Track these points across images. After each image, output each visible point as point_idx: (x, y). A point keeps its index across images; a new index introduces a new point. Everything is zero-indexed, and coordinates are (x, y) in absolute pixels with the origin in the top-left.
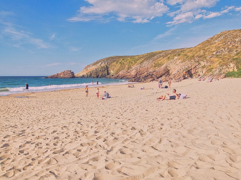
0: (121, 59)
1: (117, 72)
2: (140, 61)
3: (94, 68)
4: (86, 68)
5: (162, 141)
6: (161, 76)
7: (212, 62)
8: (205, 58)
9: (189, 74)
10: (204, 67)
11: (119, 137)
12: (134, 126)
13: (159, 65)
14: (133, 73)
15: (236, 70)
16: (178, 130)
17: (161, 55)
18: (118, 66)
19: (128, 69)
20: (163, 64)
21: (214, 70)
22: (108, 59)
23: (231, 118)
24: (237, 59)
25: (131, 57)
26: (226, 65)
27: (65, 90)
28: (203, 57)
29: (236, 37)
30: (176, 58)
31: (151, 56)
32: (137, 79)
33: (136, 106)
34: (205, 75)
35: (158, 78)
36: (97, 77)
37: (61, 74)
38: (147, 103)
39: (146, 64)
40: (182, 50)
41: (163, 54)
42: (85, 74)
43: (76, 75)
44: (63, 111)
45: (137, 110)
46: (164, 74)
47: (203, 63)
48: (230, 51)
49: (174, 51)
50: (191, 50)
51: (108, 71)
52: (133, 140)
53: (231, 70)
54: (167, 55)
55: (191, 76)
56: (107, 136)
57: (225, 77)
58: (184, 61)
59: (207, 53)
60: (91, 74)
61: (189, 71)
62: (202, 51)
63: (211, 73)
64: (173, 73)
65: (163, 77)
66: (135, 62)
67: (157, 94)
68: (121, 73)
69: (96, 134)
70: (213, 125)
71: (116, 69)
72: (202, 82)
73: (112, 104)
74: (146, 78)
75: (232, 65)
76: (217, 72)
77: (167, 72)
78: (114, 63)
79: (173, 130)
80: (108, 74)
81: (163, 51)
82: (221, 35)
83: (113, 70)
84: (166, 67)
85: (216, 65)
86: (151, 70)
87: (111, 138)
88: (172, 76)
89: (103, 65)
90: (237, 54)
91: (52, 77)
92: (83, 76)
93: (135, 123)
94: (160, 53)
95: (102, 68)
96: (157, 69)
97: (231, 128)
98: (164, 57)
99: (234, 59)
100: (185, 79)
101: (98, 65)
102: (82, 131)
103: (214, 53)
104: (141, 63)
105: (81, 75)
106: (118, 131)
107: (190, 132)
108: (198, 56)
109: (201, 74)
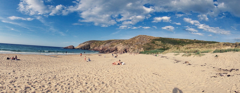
0: (96, 42)
1: (94, 48)
2: (105, 43)
3: (83, 45)
4: (80, 45)
5: (116, 91)
6: (114, 51)
7: (135, 47)
8: (133, 45)
9: (126, 51)
10: (132, 49)
11: (97, 88)
12: (103, 81)
13: (113, 46)
14: (101, 48)
15: (143, 51)
16: (122, 84)
17: (114, 41)
18: (94, 45)
19: (99, 46)
20: (115, 46)
21: (135, 50)
22: (90, 41)
23: (142, 77)
24: (144, 46)
25: (101, 41)
26: (140, 48)
27: (70, 55)
28: (131, 44)
29: (144, 38)
30: (120, 43)
31: (109, 42)
32: (103, 51)
33: (103, 68)
34: (132, 52)
35: (112, 52)
36: (85, 49)
37: (69, 47)
38: (108, 66)
39: (107, 45)
40: (123, 40)
41: (115, 41)
42: (79, 47)
43: (75, 47)
44: (70, 67)
45: (104, 71)
46: (115, 50)
47: (131, 47)
48: (142, 43)
49: (120, 40)
50: (127, 41)
51: (89, 47)
52: (103, 90)
53: (142, 51)
54: (117, 42)
55: (126, 52)
56: (92, 87)
57: (140, 53)
58: (124, 45)
59: (133, 43)
60: (82, 48)
61: (125, 50)
62: (131, 42)
63: (134, 51)
64: (119, 50)
65: (115, 52)
66: (102, 44)
67: (112, 61)
68: (95, 48)
69: (86, 85)
70: (135, 81)
71: (93, 46)
72: (131, 55)
73: (92, 65)
74: (107, 51)
75: (142, 49)
76: (137, 51)
77: (116, 50)
78: (93, 44)
79: (120, 84)
80: (90, 48)
81: (115, 40)
82: (139, 36)
83: (92, 47)
84: (116, 47)
85: (136, 48)
86: (109, 48)
87: (94, 89)
88: (118, 52)
89: (87, 44)
90: (144, 45)
91: (65, 48)
92: (78, 49)
93: (104, 80)
94: (114, 40)
95: (87, 45)
96: (112, 48)
97: (142, 82)
98: (115, 42)
99: (143, 47)
100: (124, 53)
101: (85, 44)
102: (80, 81)
103: (136, 43)
104: (105, 44)
105: (77, 48)
106: (96, 84)
107: (127, 85)
108: (129, 44)
109: (130, 51)
